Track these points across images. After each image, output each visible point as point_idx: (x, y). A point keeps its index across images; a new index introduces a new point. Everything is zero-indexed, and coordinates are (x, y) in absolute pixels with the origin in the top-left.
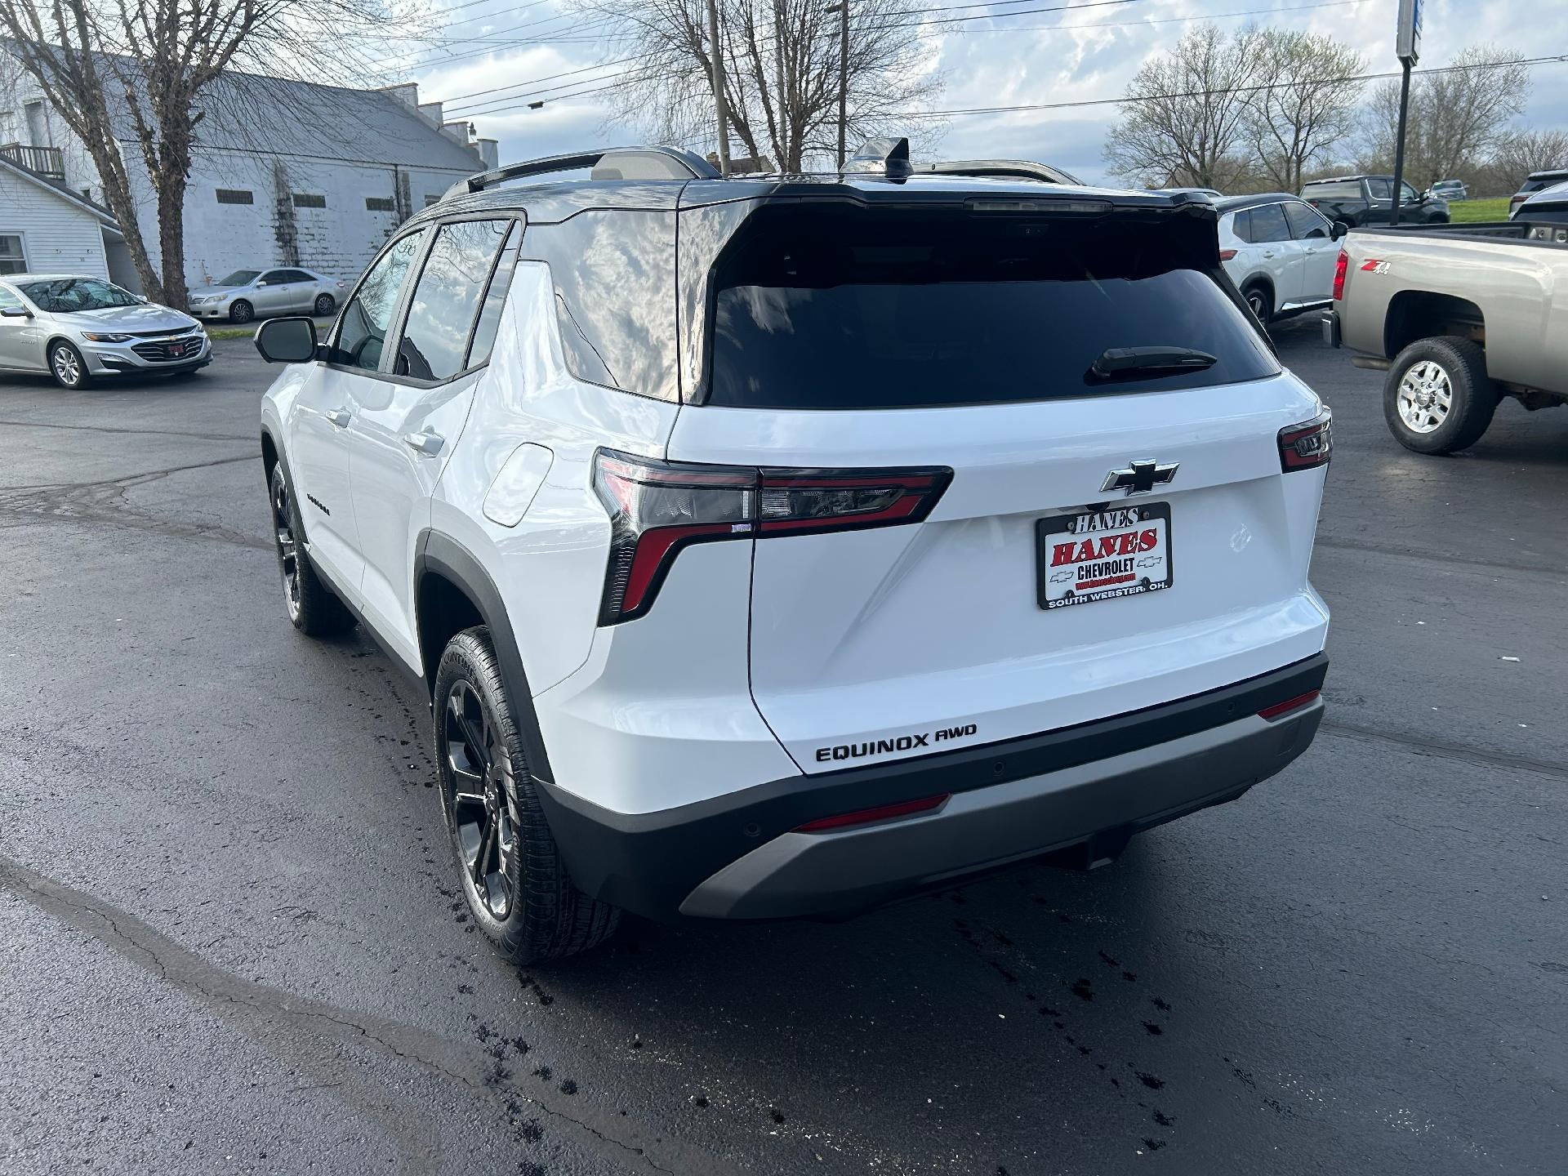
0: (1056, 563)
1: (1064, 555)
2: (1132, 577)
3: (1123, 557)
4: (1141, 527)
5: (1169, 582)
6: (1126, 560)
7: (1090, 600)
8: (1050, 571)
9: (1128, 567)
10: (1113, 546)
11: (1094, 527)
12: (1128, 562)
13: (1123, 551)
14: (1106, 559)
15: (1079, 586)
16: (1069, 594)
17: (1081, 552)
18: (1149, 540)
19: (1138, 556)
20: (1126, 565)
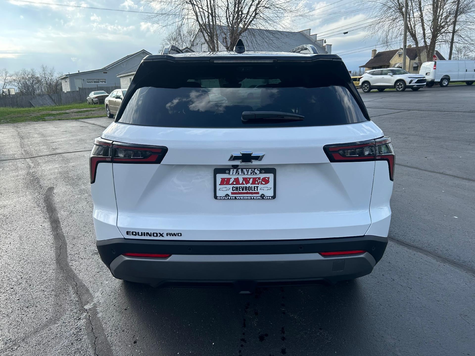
0: (222, 183)
1: (225, 182)
2: (258, 193)
3: (253, 186)
4: (262, 176)
5: (274, 197)
6: (254, 187)
7: (236, 198)
8: (218, 187)
9: (256, 189)
10: (249, 181)
11: (238, 174)
12: (256, 188)
13: (253, 183)
14: (245, 185)
15: (232, 193)
16: (227, 195)
17: (234, 182)
18: (266, 181)
19: (260, 186)
20: (254, 188)
